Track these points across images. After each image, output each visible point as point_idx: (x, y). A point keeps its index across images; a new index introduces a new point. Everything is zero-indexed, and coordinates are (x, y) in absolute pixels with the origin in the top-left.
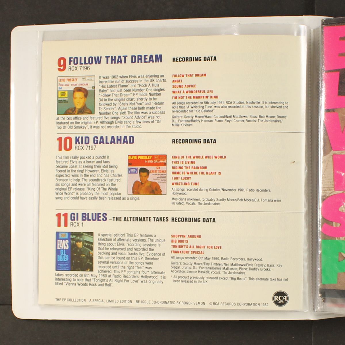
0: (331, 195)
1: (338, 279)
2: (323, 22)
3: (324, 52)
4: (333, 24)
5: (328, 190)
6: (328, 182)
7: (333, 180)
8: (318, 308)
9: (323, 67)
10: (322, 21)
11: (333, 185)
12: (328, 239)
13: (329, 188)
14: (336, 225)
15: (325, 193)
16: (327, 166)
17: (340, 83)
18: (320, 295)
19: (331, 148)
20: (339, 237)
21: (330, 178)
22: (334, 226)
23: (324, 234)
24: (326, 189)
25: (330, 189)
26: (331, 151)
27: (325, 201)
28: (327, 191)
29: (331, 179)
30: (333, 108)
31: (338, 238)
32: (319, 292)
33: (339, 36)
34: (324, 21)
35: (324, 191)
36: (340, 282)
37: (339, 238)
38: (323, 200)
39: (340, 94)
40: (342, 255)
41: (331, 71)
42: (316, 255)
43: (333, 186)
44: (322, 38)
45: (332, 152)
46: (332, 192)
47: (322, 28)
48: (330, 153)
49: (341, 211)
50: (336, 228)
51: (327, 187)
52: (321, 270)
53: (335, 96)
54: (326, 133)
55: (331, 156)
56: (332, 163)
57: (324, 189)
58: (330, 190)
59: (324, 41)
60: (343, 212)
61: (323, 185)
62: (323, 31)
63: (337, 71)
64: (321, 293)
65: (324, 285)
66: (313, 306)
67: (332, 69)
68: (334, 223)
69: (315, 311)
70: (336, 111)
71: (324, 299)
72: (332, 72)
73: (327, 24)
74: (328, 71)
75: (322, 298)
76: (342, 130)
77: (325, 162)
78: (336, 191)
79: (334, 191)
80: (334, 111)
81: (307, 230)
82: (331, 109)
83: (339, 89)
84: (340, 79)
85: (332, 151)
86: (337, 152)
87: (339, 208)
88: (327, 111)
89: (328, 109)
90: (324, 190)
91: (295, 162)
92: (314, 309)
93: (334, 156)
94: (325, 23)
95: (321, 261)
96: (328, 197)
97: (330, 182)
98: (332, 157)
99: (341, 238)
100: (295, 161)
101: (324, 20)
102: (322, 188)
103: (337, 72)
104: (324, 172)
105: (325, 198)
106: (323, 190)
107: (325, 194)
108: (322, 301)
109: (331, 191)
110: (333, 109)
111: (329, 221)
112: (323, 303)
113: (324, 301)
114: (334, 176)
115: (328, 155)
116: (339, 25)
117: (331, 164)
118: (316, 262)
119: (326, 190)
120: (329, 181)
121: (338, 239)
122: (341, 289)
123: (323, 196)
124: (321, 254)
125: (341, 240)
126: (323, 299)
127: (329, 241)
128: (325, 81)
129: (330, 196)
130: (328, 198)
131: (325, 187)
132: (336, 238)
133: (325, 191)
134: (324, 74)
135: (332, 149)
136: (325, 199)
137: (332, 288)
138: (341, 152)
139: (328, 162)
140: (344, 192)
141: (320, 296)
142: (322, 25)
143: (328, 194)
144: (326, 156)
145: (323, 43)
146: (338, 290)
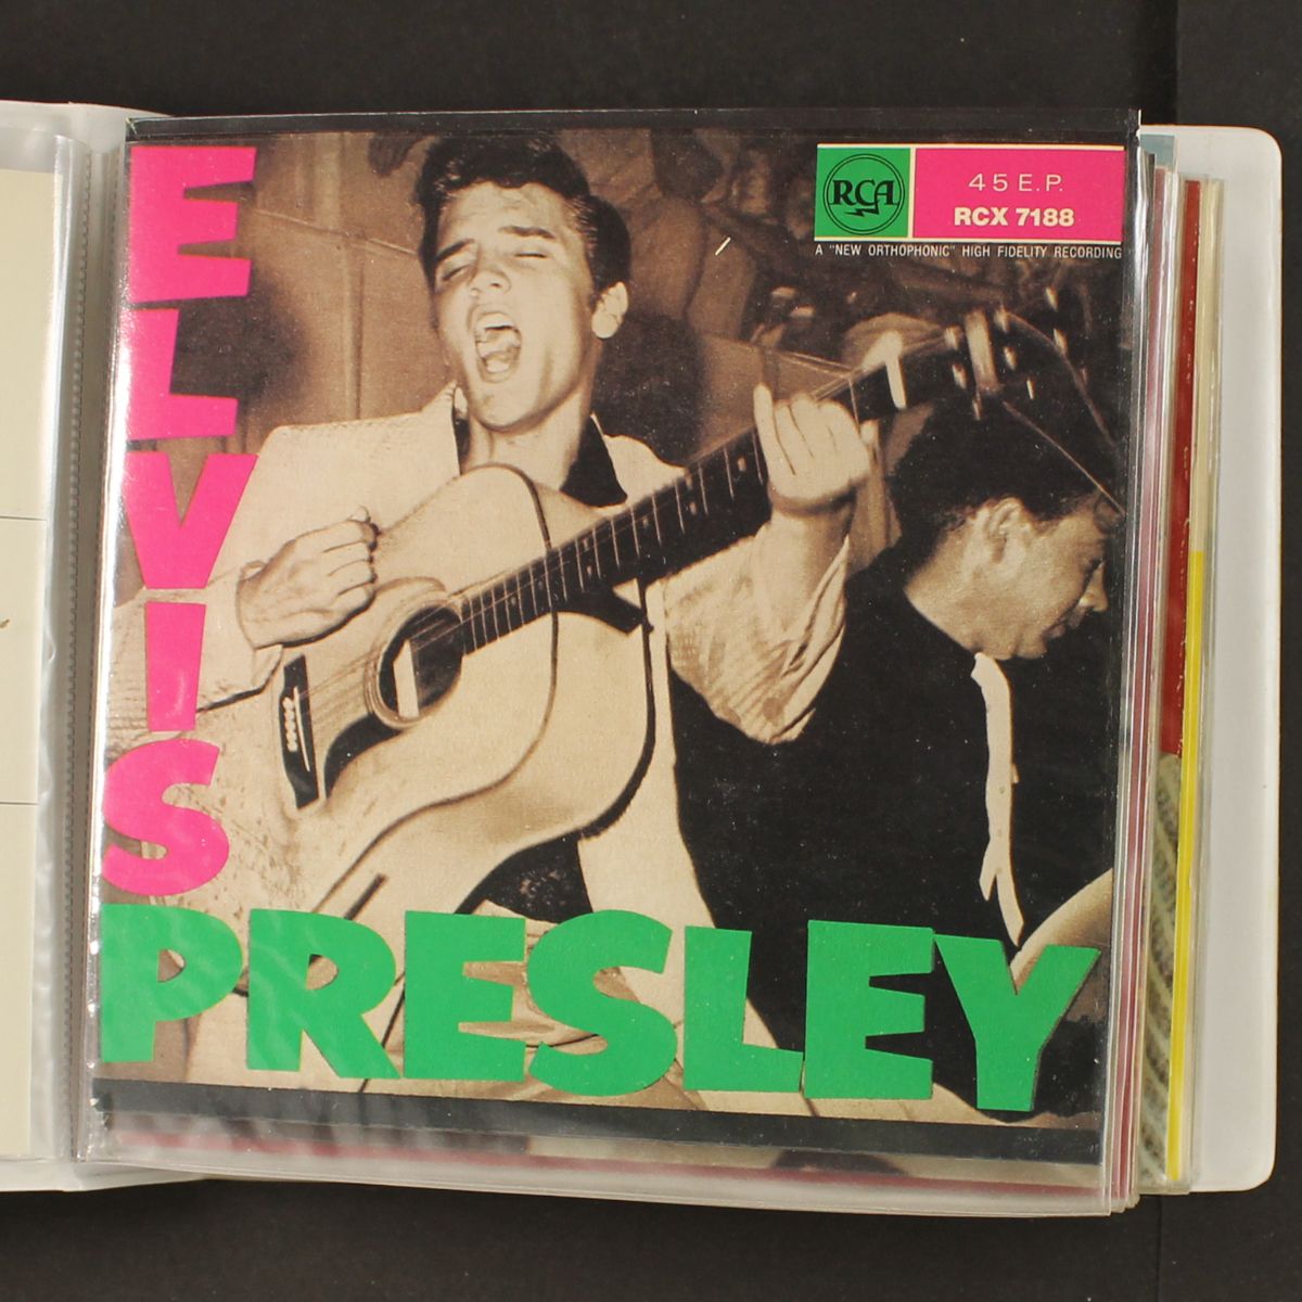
0: (136, 744)
1: (157, 1044)
2: (131, 130)
3: (131, 236)
4: (166, 138)
5: (127, 728)
6: (128, 699)
7: (143, 694)
8: (90, 1147)
9: (126, 291)
10: (128, 125)
11: (143, 710)
12: (123, 903)
13: (131, 720)
14: (153, 853)
15: (117, 737)
16: (124, 643)
17: (181, 349)
18: (93, 1102)
19: (140, 581)
20: (162, 895)
21: (134, 683)
22: (146, 855)
23: (110, 884)
24: (120, 723)
25: (135, 724)
26: (141, 587)
27: (115, 764)
28: (124, 732)
29: (139, 689)
30: (152, 437)
31: (156, 896)
32: (91, 1091)
33: (184, 185)
34: (134, 128)
35: (112, 733)
36: (162, 1056)
37: (160, 898)
38: (109, 762)
39: (177, 387)
40: (170, 957)
41: (150, 306)
42: (83, 960)
43: (144, 714)
44: (127, 186)
45: (146, 594)
46: (140, 736)
47: (128, 151)
48: (138, 596)
49: (171, 803)
50: (152, 862)
51: (125, 715)
52: (98, 1012)
53: (162, 395)
54: (127, 526)
55: (140, 606)
56: (143, 633)
57: (112, 725)
58: (135, 728)
59: (132, 197)
60: (177, 805)
61: (111, 710)
62: (132, 160)
63: (168, 307)
64: (96, 1095)
65: (108, 1065)
66: (72, 1141)
67: (154, 298)
68: (145, 845)
69: (76, 1161)
70: (163, 447)
71: (107, 1117)
72: (157, 308)
73: (146, 138)
74: (145, 306)
75: (102, 1113)
76: (181, 515)
77: (120, 628)
78: (154, 733)
79: (146, 730)
80: (154, 449)
81: (49, 867)
82: (144, 441)
83: (174, 370)
84: (179, 335)
85: (144, 588)
86: (163, 595)
87: (162, 792)
88: (135, 445)
89: (135, 438)
90: (113, 729)
91: (8, 624)
92: (73, 1153)
93: (153, 609)
94: (139, 135)
95: (98, 982)
96: (125, 752)
97: (135, 700)
98: (142, 610)
99: (167, 898)
100: (7, 621)
101: (136, 124)
102: (107, 719)
103: (172, 310)
104: (117, 660)
105: (114, 755)
106: (110, 728)
107: (115, 740)
108: (103, 1122)
109: (137, 732)
110: (151, 440)
111: (128, 838)
112: (106, 1129)
113: (109, 1124)
114: (147, 678)
115: (130, 604)
116: (185, 145)
117: (139, 634)
118: (82, 982)
119: (118, 728)
120: (130, 694)
121: (157, 900)
122: (168, 1081)
123: (109, 750)
124: (98, 955)
125: (168, 904)
126: (104, 1118)
127: (127, 910)
128: (127, 340)
129: (134, 749)
130: (127, 756)
131: (117, 716)
132: (153, 900)
133: (117, 732)
134: (125, 316)
135: (143, 582)
136: (116, 760)
137: (134, 1075)
138: (176, 594)
139: (128, 628)
140: (180, 735)
141: (96, 1106)
142: (128, 139)
143: (127, 741)
144: (123, 607)
145: (129, 205)
146: (156, 1083)
